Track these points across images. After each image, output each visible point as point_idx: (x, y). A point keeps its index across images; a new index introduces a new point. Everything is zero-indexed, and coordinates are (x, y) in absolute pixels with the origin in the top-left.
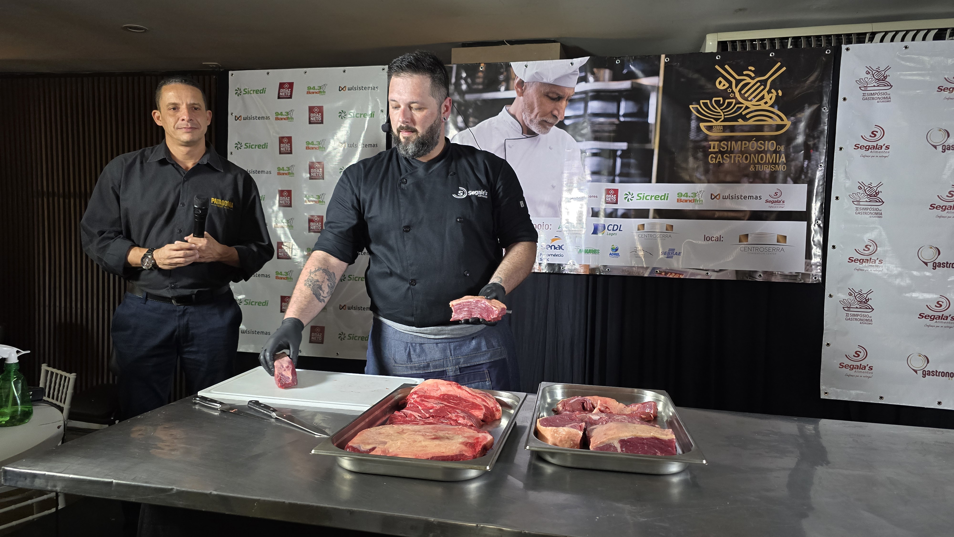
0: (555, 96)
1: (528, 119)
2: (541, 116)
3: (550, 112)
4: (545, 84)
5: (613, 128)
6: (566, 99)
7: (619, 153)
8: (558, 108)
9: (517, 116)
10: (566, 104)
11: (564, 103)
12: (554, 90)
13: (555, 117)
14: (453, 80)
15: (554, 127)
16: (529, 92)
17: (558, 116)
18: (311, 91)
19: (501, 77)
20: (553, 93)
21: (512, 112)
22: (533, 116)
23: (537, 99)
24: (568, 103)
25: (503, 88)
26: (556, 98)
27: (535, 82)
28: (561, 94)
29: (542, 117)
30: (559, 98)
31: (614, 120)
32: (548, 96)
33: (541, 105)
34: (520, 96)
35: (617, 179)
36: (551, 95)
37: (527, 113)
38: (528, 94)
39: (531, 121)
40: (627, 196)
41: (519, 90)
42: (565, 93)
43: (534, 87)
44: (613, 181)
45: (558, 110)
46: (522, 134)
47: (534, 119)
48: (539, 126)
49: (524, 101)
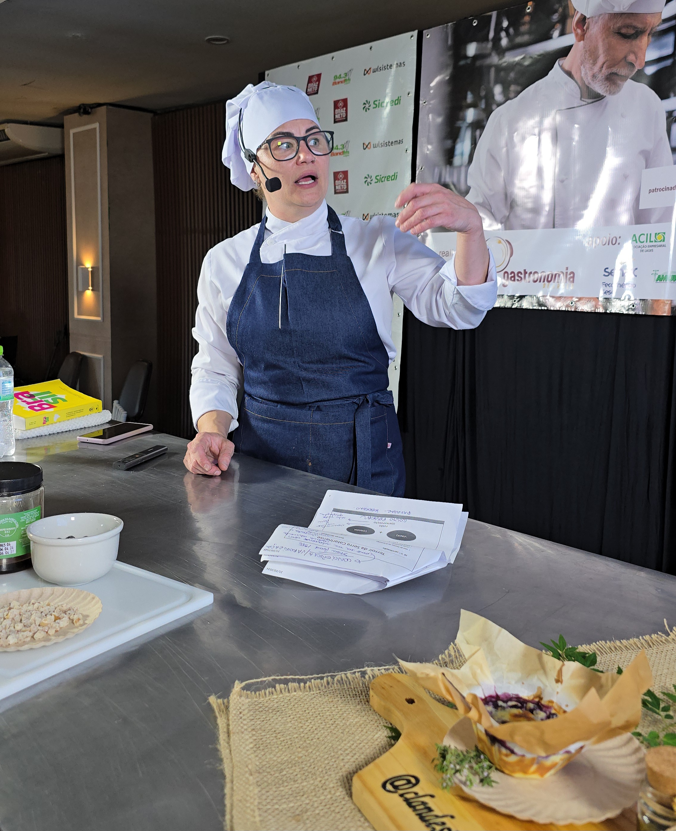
0: (631, 31)
1: (590, 74)
2: (609, 67)
3: (623, 59)
4: (616, 15)
6: (648, 32)
8: (636, 50)
9: (573, 73)
10: (648, 41)
11: (645, 39)
12: (628, 21)
13: (632, 65)
14: (491, 35)
15: (629, 81)
16: (592, 32)
17: (636, 63)
18: (338, 80)
19: (555, 17)
20: (628, 26)
21: (567, 68)
22: (596, 69)
23: (604, 40)
24: (651, 39)
25: (556, 33)
26: (633, 35)
28: (640, 26)
29: (611, 67)
30: (638, 34)
32: (619, 33)
33: (609, 49)
34: (580, 41)
36: (624, 31)
37: (588, 66)
38: (591, 35)
39: (594, 76)
41: (579, 31)
42: (646, 23)
43: (600, 23)
45: (635, 54)
46: (581, 99)
47: (597, 74)
48: (606, 82)
49: (584, 48)
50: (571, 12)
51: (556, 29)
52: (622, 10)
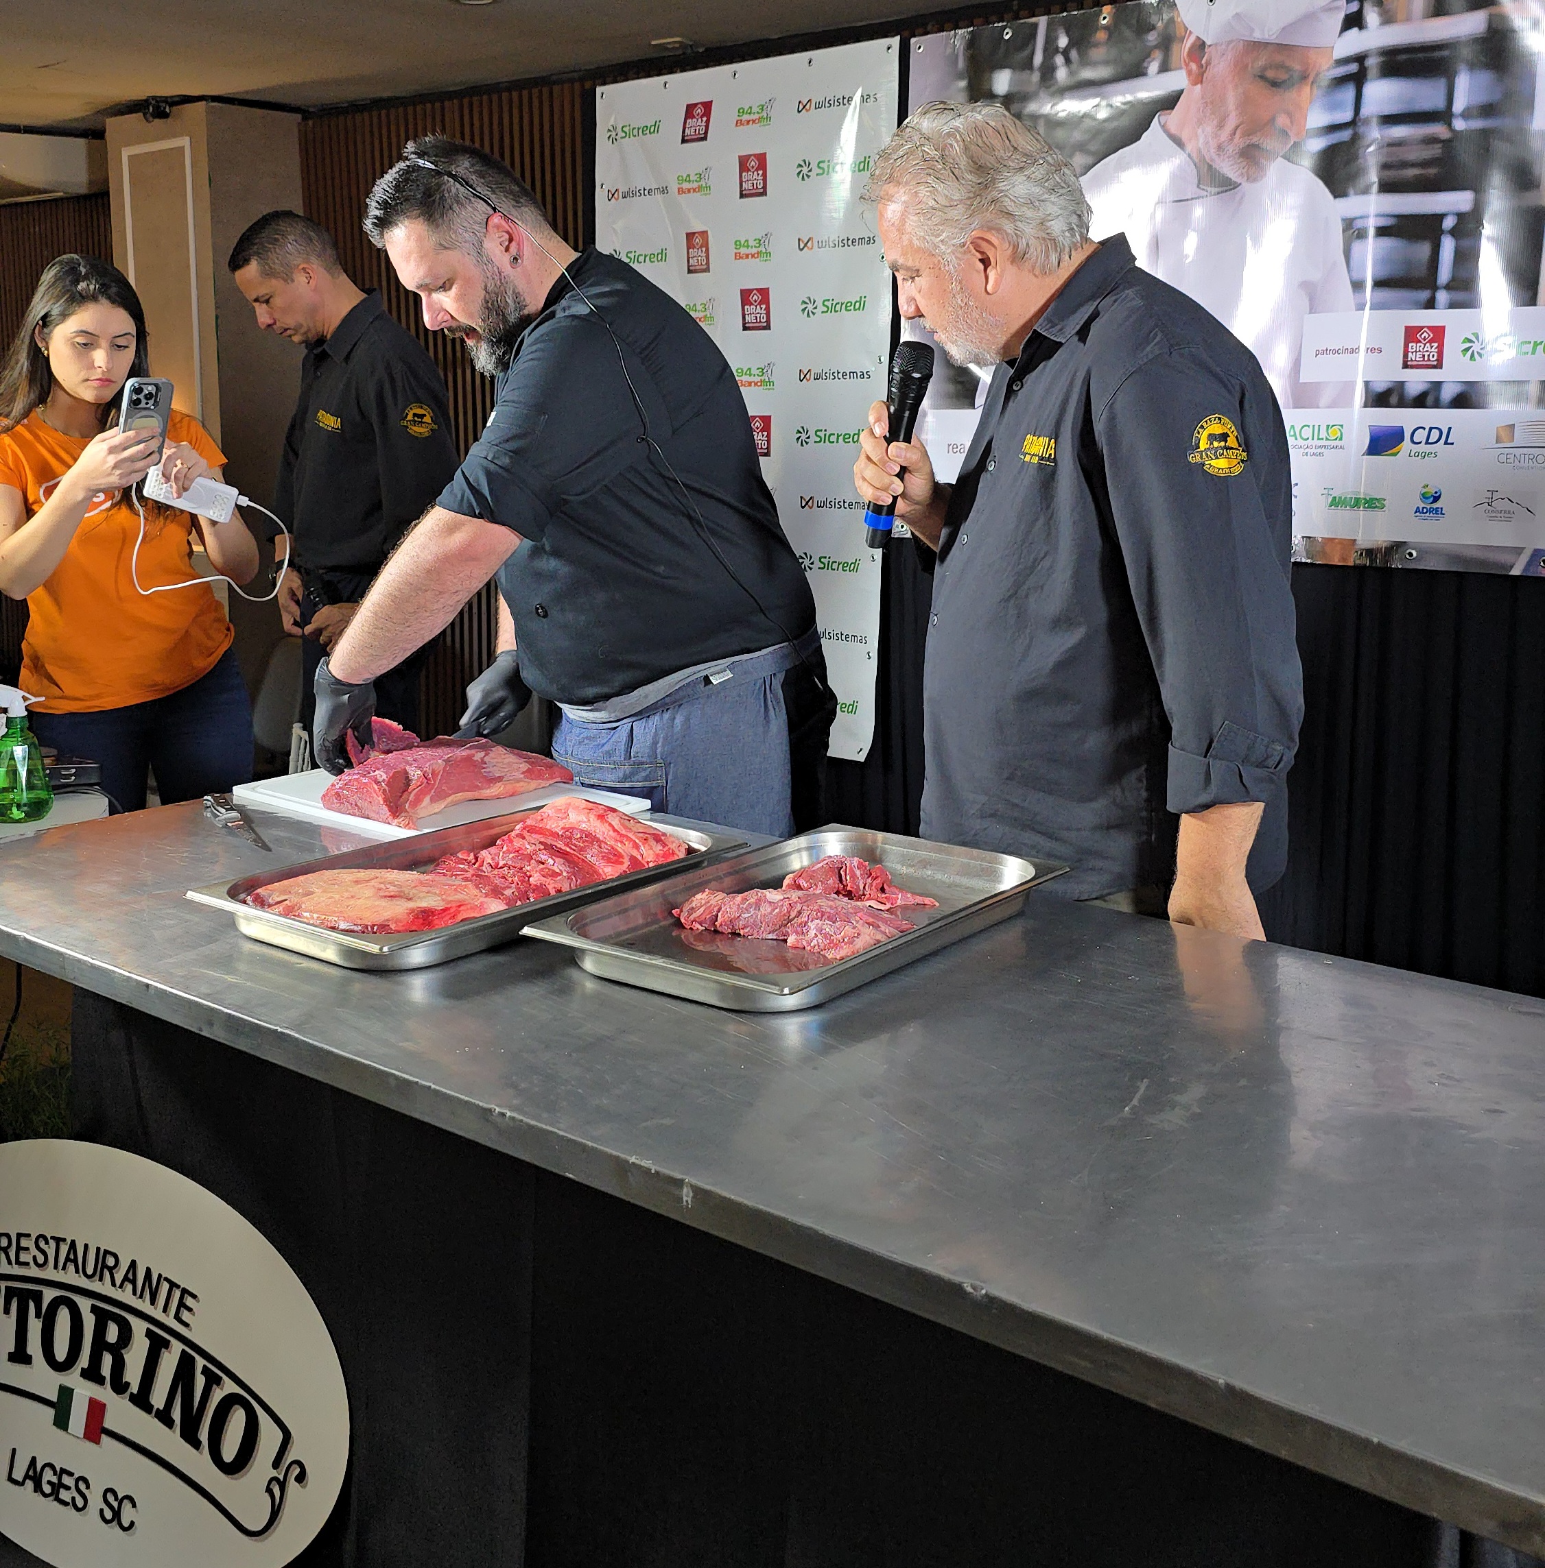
0: (1281, 75)
1: (1213, 144)
2: (1248, 133)
3: (1268, 122)
4: (1256, 47)
5: (1435, 151)
6: (1311, 80)
7: (1449, 223)
8: (1290, 108)
9: (1184, 139)
10: (1311, 95)
11: (1305, 91)
12: (1279, 58)
13: (1284, 133)
14: (1038, 59)
15: (1280, 159)
16: (1216, 70)
17: (1290, 130)
18: (745, 117)
19: (1152, 38)
20: (1276, 67)
21: (1173, 130)
22: (1225, 135)
23: (1236, 87)
24: (1316, 91)
25: (1153, 67)
26: (1284, 81)
27: (1232, 41)
28: (1297, 67)
29: (1248, 135)
30: (1294, 80)
31: (1438, 130)
32: (1262, 77)
33: (1245, 103)
34: (1195, 84)
35: (1442, 297)
36: (1270, 74)
37: (1209, 129)
38: (1213, 77)
39: (1220, 148)
40: (1469, 345)
41: (1194, 66)
42: (1307, 63)
43: (1230, 56)
44: (1430, 304)
45: (1290, 115)
46: (1198, 187)
47: (1226, 144)
48: (1241, 159)
49: (1202, 98)
50: (1179, 32)
51: (1154, 59)
52: (1267, 37)
